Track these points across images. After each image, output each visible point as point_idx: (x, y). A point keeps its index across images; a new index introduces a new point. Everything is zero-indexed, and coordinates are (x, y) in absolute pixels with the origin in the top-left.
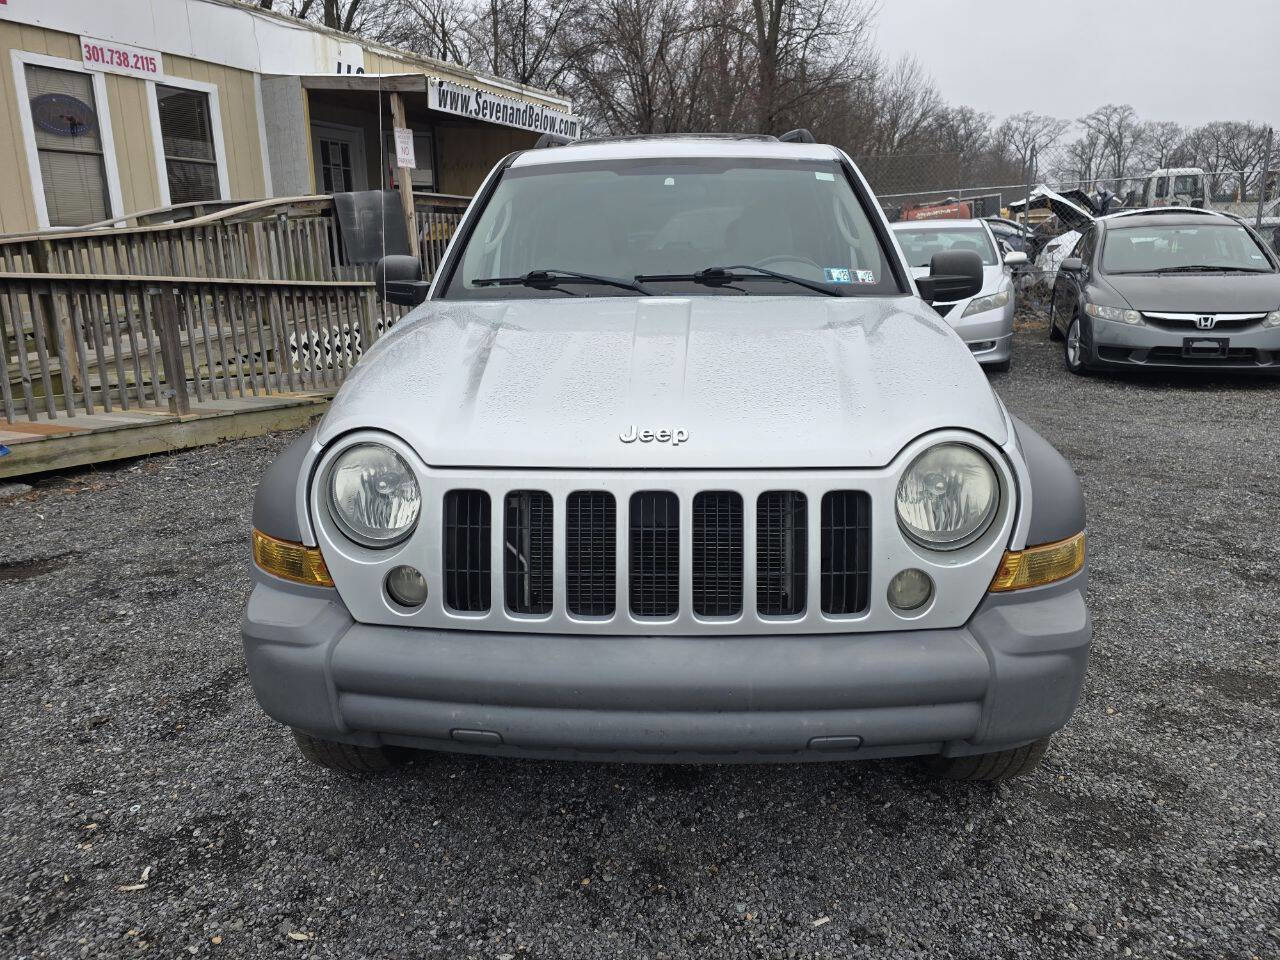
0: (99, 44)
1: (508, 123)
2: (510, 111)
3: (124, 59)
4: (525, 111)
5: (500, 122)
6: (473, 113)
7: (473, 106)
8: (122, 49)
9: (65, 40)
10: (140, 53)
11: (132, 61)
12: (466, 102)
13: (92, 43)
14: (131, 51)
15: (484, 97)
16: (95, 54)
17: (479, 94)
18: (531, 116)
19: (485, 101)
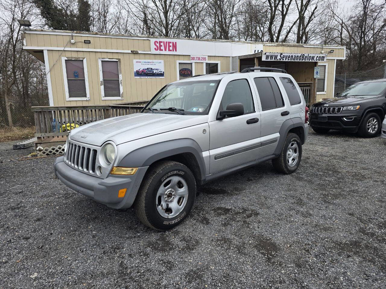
0: (194, 56)
1: (293, 61)
2: (294, 57)
3: (199, 59)
4: (301, 56)
5: (290, 60)
6: (279, 60)
7: (279, 57)
8: (199, 56)
9: (187, 57)
10: (203, 57)
11: (201, 59)
12: (276, 57)
13: (192, 56)
14: (201, 57)
15: (283, 55)
16: (193, 59)
17: (281, 54)
18: (303, 57)
19: (284, 56)
